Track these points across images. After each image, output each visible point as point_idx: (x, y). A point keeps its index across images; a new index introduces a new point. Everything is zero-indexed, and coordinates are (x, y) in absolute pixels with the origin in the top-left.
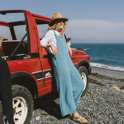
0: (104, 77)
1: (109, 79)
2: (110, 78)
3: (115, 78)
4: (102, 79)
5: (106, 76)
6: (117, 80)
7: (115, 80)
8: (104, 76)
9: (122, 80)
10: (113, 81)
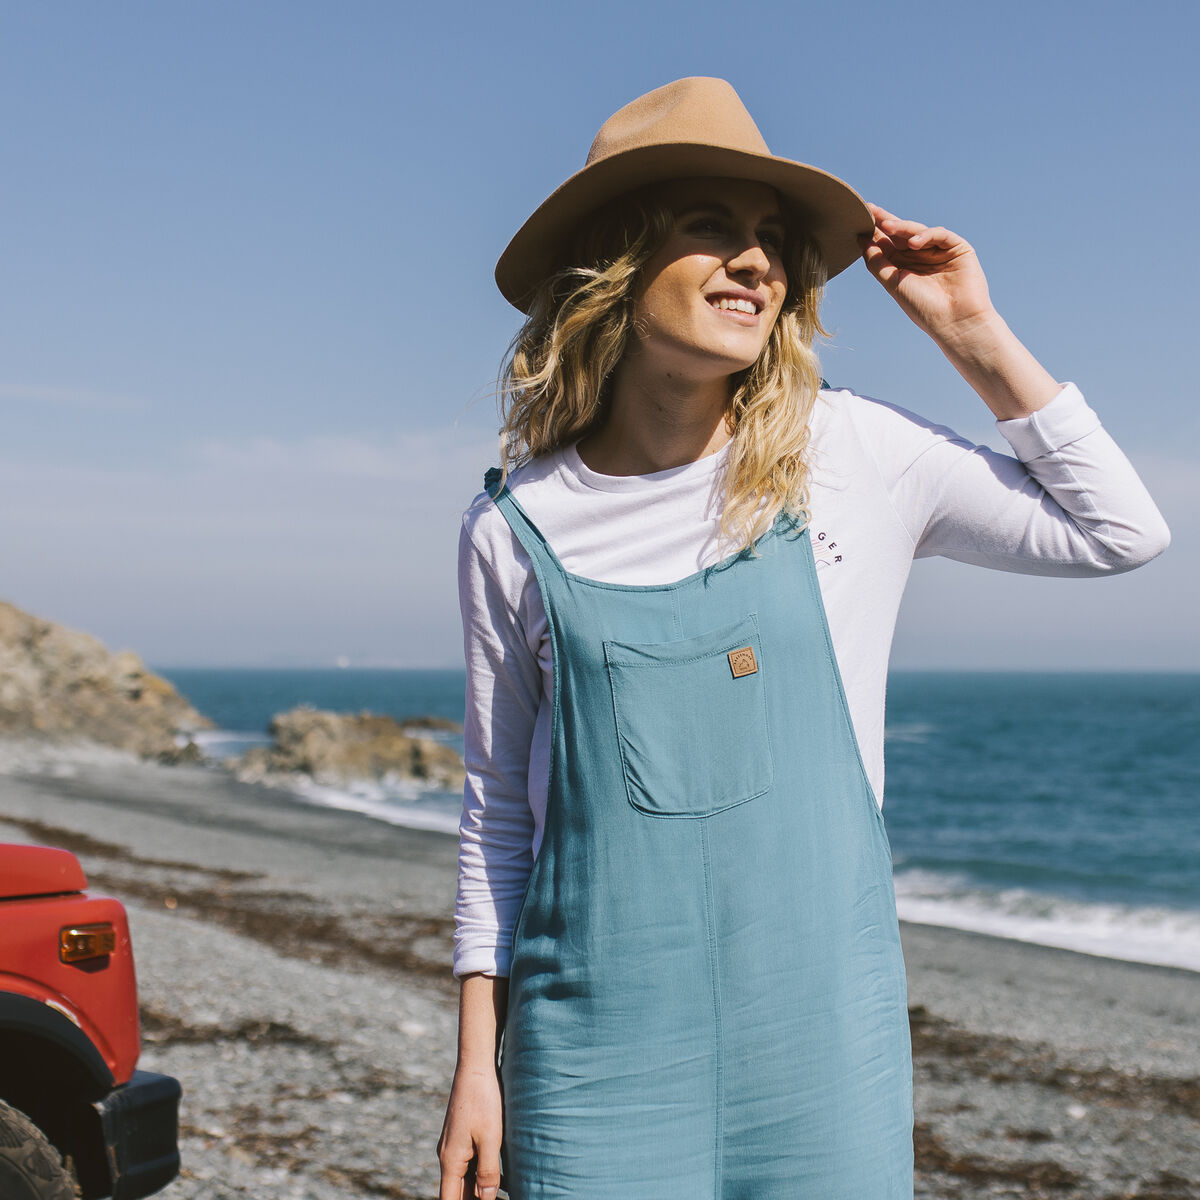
0: (982, 1056)
1: (1033, 1079)
2: (1047, 1073)
3: (1106, 1072)
4: (955, 1080)
5: (1010, 1043)
6: (1124, 1092)
7: (1105, 1093)
8: (986, 1040)
9: (1184, 1094)
10: (1077, 1112)
